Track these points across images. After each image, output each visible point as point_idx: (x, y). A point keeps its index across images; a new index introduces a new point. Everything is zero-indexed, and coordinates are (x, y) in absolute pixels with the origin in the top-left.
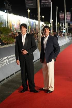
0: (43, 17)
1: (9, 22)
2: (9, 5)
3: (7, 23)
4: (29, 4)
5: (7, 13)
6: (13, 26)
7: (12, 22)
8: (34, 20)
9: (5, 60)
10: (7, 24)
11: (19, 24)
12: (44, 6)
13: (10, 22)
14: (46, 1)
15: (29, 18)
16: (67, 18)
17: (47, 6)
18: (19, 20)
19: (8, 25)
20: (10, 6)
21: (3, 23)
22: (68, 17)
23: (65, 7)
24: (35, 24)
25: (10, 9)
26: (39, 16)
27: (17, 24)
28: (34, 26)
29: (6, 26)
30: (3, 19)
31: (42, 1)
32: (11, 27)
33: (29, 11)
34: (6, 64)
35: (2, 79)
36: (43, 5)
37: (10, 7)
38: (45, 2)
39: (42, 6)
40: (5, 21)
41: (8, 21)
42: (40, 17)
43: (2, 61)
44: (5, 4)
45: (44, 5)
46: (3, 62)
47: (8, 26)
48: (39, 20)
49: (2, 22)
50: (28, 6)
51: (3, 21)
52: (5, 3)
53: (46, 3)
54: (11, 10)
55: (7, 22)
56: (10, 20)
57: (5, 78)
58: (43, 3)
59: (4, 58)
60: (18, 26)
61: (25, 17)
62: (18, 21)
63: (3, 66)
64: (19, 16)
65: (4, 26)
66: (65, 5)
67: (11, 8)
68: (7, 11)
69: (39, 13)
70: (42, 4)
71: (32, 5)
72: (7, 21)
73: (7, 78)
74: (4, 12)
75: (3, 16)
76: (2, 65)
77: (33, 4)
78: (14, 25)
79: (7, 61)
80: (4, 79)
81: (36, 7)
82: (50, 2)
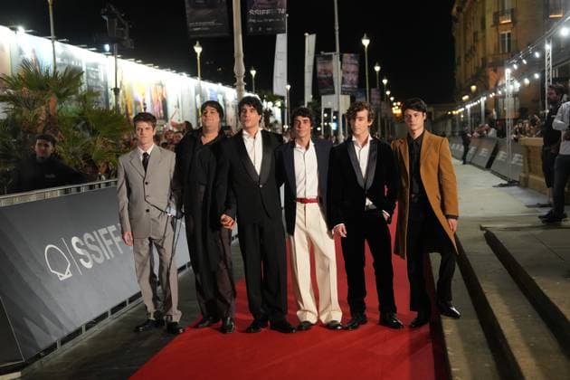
0: (253, 73)
1: (121, 92)
2: (120, 25)
3: (112, 93)
4: (200, 21)
5: (112, 58)
6: (138, 107)
7: (132, 92)
8: (219, 87)
9: (107, 239)
10: (112, 100)
11: (160, 100)
12: (260, 29)
13: (124, 92)
14: (268, 12)
15: (199, 78)
16: (343, 78)
17: (269, 29)
18: (162, 86)
19: (120, 103)
20: (123, 26)
21: (97, 94)
22: (348, 72)
23: (337, 33)
24: (225, 100)
25: (125, 38)
26: (240, 68)
27: (152, 101)
29: (111, 108)
30: (97, 79)
31: (251, 12)
32: (130, 111)
33: (198, 50)
34: (113, 256)
35: (96, 315)
36: (256, 26)
37: (126, 31)
38: (263, 12)
39: (251, 29)
40: (107, 87)
41: (118, 86)
42: (244, 70)
43: (96, 243)
44: (105, 18)
45: (260, 25)
46: (99, 246)
47: (117, 105)
48: (240, 84)
49: (95, 90)
50: (196, 27)
51: (99, 87)
52: (105, 14)
53: (265, 16)
54: (128, 42)
55: (116, 91)
56: (124, 83)
57: (107, 308)
58: (256, 17)
59: (103, 231)
60: (156, 108)
61: (185, 75)
62: (156, 89)
63: (100, 261)
64: (161, 68)
65: (102, 106)
66: (337, 28)
67: (130, 36)
68: (115, 46)
69: (239, 56)
70: (250, 20)
71: (213, 23)
72: (114, 86)
73: (114, 310)
74: (101, 50)
75: (96, 66)
76: (96, 259)
77: (218, 22)
78: (141, 102)
79: (114, 244)
80: (104, 316)
81: (227, 34)
82: (283, 15)
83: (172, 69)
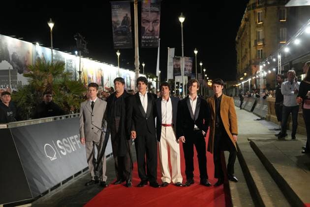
0: (144, 65)
1: (82, 73)
2: (83, 42)
3: (78, 73)
4: (119, 41)
5: (78, 57)
6: (90, 80)
7: (87, 73)
8: (127, 71)
9: (73, 141)
10: (78, 76)
11: (100, 76)
12: (147, 45)
13: (84, 73)
14: (151, 37)
15: (118, 67)
16: (185, 69)
17: (151, 45)
18: (101, 70)
19: (81, 78)
20: (85, 43)
21: (71, 74)
22: (187, 66)
23: (183, 48)
24: (130, 78)
25: (85, 48)
26: (137, 63)
27: (96, 77)
28: (127, 80)
29: (77, 80)
30: (72, 67)
31: (143, 37)
32: (86, 82)
33: (118, 54)
34: (76, 149)
35: (67, 177)
36: (145, 44)
37: (86, 45)
38: (148, 37)
39: (143, 45)
40: (76, 71)
41: (81, 70)
42: (139, 64)
43: (68, 143)
44: (76, 39)
45: (147, 43)
46: (69, 145)
47: (80, 79)
48: (137, 70)
49: (70, 72)
50: (118, 44)
51: (72, 70)
52: (76, 37)
53: (149, 39)
54: (86, 50)
55: (80, 72)
56: (84, 69)
57: (73, 174)
58: (145, 39)
59: (71, 138)
60: (98, 80)
61: (112, 65)
62: (98, 72)
63: (70, 152)
64: (101, 62)
65: (73, 79)
66: (183, 45)
67: (87, 48)
68: (80, 53)
69: (137, 57)
70: (142, 41)
71: (125, 42)
72: (79, 70)
73: (76, 175)
74: (73, 54)
75: (71, 61)
76: (68, 151)
77: (128, 42)
78: (91, 77)
79: (77, 144)
80: (71, 178)
81: (132, 47)
82: (158, 39)
83: (106, 63)
